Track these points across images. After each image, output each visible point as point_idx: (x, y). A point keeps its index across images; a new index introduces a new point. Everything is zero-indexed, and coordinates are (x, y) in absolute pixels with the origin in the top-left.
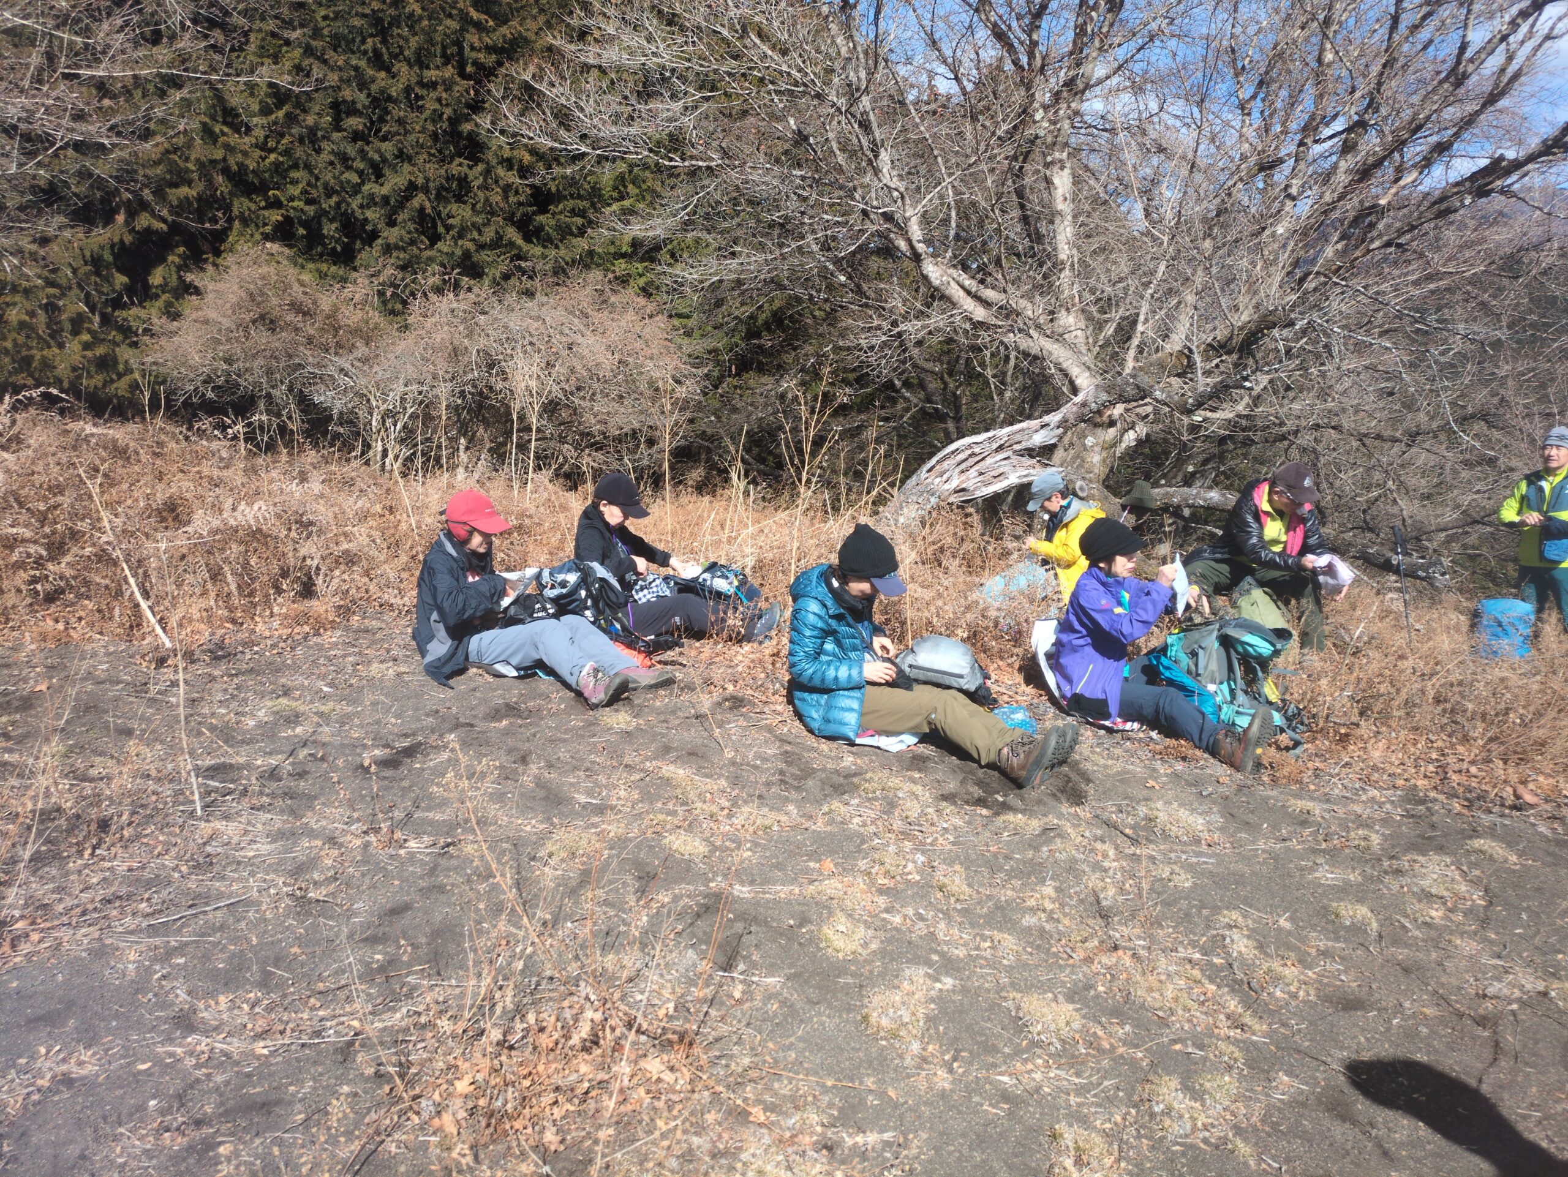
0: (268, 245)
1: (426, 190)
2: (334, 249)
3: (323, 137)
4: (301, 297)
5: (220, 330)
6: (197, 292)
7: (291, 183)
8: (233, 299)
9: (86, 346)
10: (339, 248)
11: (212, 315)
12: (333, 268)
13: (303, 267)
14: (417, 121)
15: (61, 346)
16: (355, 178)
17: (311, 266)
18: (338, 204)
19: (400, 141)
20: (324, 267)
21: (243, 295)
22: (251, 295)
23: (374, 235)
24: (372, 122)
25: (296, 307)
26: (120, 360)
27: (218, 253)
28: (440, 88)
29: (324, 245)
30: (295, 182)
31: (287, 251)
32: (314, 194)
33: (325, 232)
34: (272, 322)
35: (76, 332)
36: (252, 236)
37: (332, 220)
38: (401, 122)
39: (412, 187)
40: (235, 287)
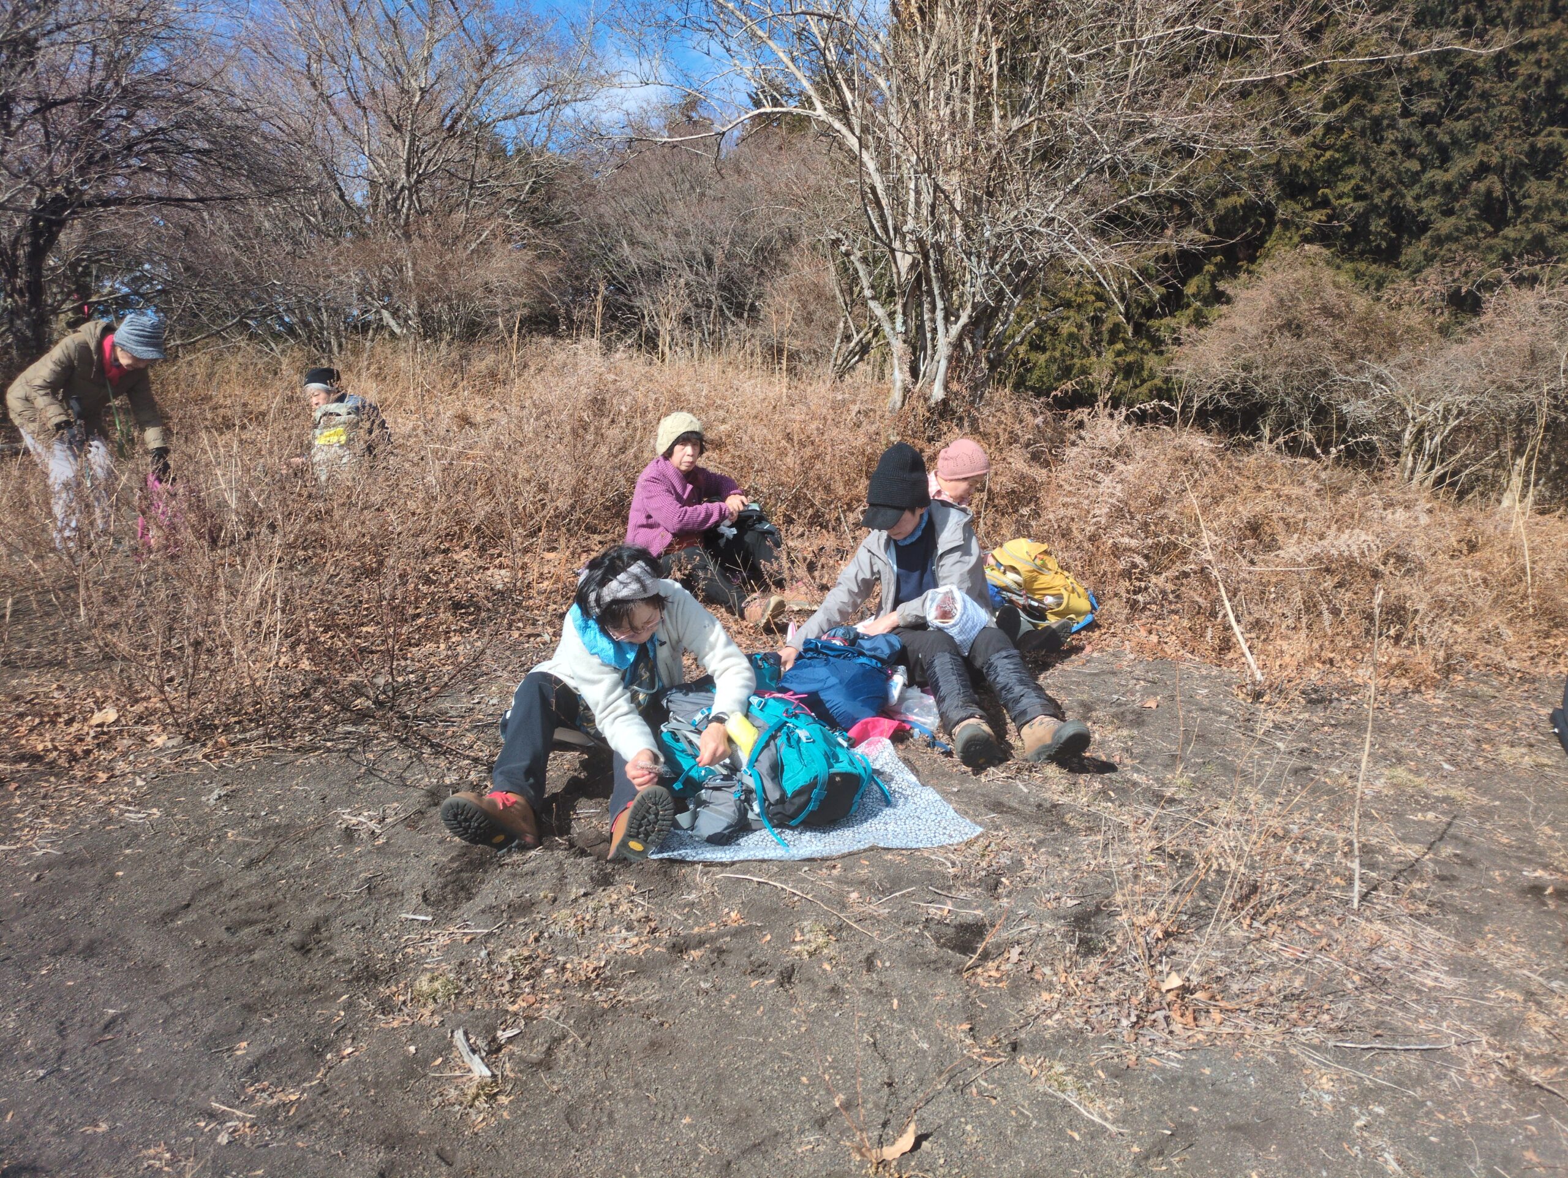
0: (1307, 247)
1: (1499, 170)
2: (1379, 246)
3: (1389, 126)
4: (1334, 300)
5: (1245, 339)
6: (1229, 301)
7: (1343, 180)
8: (1262, 305)
9: (1119, 354)
10: (1384, 245)
11: (1238, 322)
12: (1374, 268)
13: (1338, 267)
14: (1504, 91)
15: (1099, 354)
16: (1414, 165)
17: (1348, 266)
18: (1391, 197)
19: (1479, 119)
20: (1362, 266)
21: (1273, 301)
22: (1281, 301)
23: (1424, 227)
24: (1447, 101)
25: (1327, 311)
26: (1146, 367)
27: (1252, 259)
28: (1541, 49)
29: (1369, 242)
30: (1347, 178)
31: (1326, 252)
32: (1368, 188)
33: (1372, 228)
34: (1298, 326)
35: (1111, 342)
36: (1290, 239)
37: (1381, 216)
38: (1484, 96)
39: (1483, 170)
40: (1267, 293)
